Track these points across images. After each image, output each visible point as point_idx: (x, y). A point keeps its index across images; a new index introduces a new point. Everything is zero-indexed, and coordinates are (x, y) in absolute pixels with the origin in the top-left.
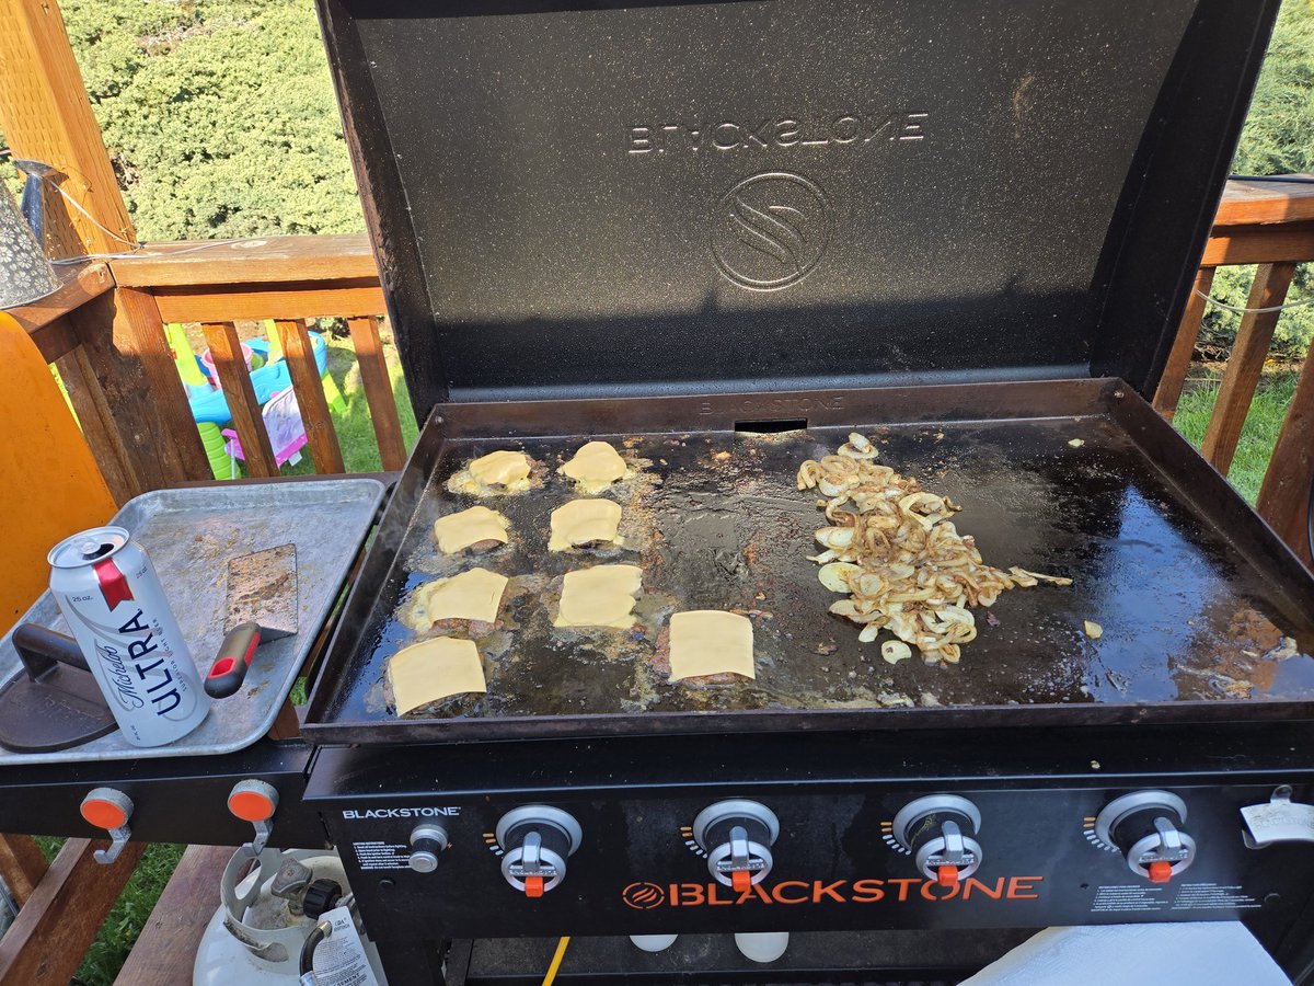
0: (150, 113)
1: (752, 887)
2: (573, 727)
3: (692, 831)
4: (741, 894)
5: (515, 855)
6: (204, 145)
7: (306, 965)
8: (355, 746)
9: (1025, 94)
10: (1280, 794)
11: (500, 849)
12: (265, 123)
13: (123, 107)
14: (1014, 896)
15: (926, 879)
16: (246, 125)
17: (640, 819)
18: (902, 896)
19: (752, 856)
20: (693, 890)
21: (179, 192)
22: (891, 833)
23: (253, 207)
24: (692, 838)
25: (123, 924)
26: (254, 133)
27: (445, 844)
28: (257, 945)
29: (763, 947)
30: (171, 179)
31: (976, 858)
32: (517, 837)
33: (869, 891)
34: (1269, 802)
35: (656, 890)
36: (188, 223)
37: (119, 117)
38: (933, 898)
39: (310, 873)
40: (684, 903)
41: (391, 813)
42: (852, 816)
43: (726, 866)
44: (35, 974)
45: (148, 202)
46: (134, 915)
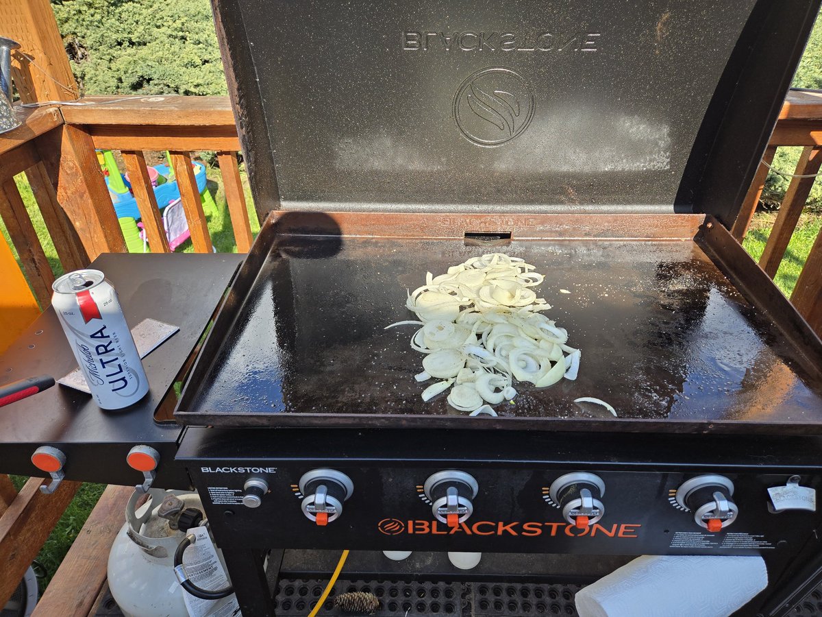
0: (95, 13)
1: (460, 524)
2: (350, 422)
3: (423, 488)
4: (452, 528)
5: (311, 499)
6: (130, 36)
7: (178, 561)
8: (210, 427)
9: (664, 24)
10: (793, 481)
11: (301, 495)
12: (170, 23)
13: (77, 7)
14: (622, 536)
15: (569, 524)
16: (158, 24)
17: (391, 480)
18: (553, 533)
19: (460, 506)
20: (423, 524)
21: (113, 65)
22: (548, 494)
23: (161, 78)
24: (423, 493)
25: (68, 530)
26: (163, 30)
27: (266, 490)
28: (147, 547)
29: (465, 560)
30: (108, 57)
31: (600, 512)
32: (312, 488)
33: (532, 529)
34: (786, 485)
35: (399, 524)
36: (118, 87)
37: (74, 15)
38: (573, 535)
39: (183, 504)
40: (417, 532)
41: (232, 470)
42: (525, 483)
43: (444, 511)
44: (8, 559)
45: (93, 72)
46: (75, 525)
